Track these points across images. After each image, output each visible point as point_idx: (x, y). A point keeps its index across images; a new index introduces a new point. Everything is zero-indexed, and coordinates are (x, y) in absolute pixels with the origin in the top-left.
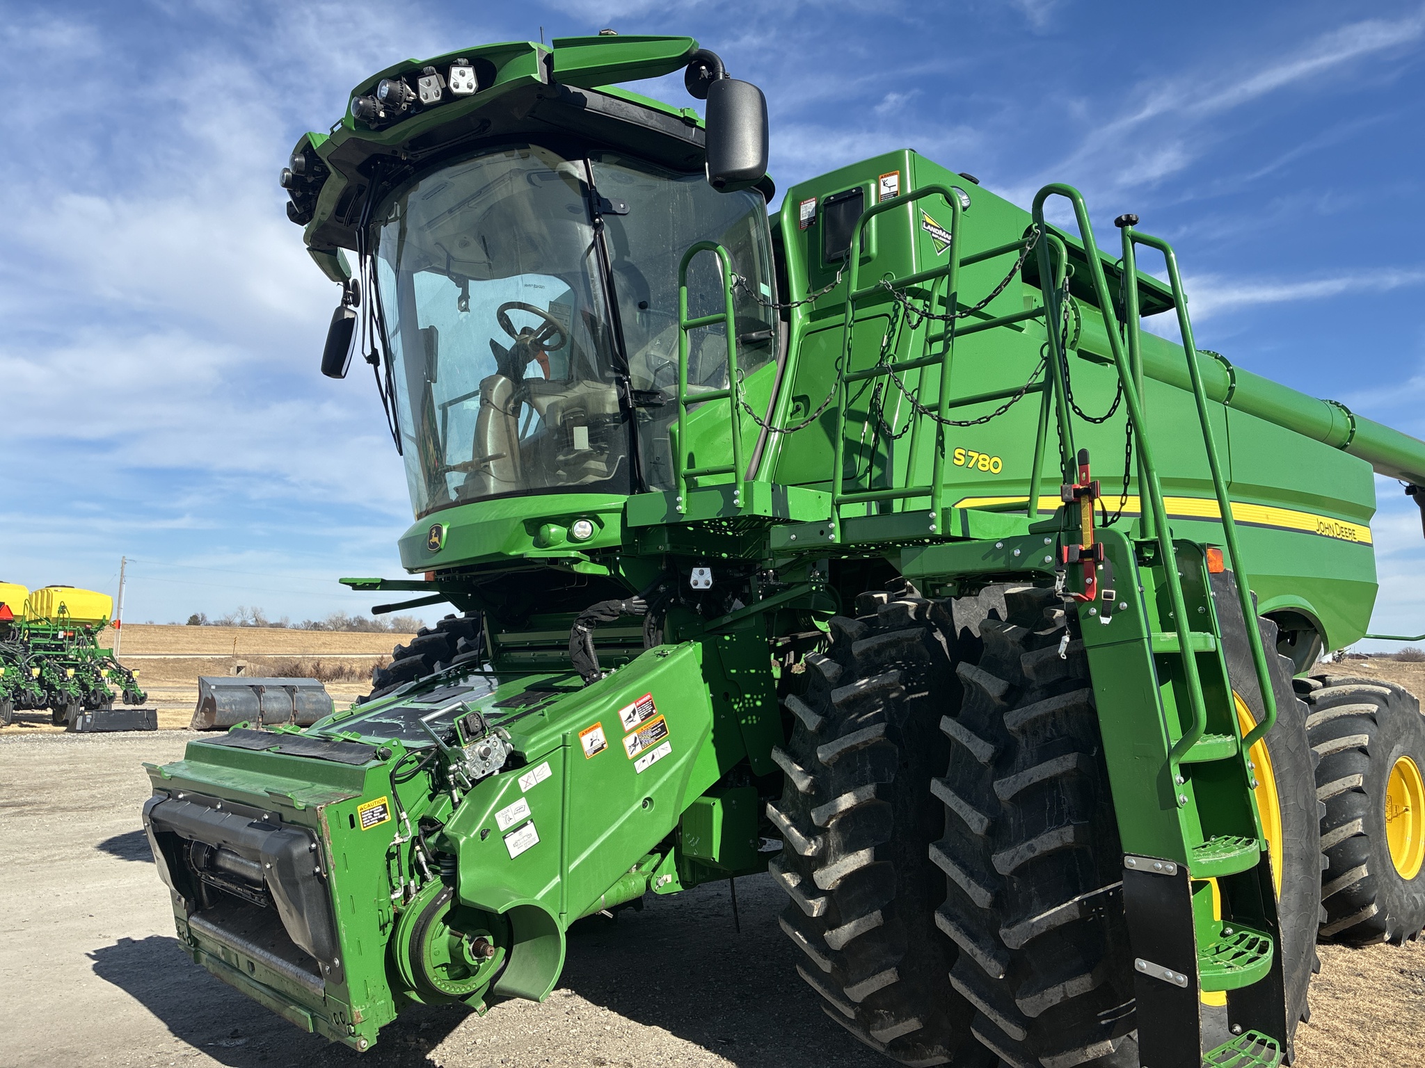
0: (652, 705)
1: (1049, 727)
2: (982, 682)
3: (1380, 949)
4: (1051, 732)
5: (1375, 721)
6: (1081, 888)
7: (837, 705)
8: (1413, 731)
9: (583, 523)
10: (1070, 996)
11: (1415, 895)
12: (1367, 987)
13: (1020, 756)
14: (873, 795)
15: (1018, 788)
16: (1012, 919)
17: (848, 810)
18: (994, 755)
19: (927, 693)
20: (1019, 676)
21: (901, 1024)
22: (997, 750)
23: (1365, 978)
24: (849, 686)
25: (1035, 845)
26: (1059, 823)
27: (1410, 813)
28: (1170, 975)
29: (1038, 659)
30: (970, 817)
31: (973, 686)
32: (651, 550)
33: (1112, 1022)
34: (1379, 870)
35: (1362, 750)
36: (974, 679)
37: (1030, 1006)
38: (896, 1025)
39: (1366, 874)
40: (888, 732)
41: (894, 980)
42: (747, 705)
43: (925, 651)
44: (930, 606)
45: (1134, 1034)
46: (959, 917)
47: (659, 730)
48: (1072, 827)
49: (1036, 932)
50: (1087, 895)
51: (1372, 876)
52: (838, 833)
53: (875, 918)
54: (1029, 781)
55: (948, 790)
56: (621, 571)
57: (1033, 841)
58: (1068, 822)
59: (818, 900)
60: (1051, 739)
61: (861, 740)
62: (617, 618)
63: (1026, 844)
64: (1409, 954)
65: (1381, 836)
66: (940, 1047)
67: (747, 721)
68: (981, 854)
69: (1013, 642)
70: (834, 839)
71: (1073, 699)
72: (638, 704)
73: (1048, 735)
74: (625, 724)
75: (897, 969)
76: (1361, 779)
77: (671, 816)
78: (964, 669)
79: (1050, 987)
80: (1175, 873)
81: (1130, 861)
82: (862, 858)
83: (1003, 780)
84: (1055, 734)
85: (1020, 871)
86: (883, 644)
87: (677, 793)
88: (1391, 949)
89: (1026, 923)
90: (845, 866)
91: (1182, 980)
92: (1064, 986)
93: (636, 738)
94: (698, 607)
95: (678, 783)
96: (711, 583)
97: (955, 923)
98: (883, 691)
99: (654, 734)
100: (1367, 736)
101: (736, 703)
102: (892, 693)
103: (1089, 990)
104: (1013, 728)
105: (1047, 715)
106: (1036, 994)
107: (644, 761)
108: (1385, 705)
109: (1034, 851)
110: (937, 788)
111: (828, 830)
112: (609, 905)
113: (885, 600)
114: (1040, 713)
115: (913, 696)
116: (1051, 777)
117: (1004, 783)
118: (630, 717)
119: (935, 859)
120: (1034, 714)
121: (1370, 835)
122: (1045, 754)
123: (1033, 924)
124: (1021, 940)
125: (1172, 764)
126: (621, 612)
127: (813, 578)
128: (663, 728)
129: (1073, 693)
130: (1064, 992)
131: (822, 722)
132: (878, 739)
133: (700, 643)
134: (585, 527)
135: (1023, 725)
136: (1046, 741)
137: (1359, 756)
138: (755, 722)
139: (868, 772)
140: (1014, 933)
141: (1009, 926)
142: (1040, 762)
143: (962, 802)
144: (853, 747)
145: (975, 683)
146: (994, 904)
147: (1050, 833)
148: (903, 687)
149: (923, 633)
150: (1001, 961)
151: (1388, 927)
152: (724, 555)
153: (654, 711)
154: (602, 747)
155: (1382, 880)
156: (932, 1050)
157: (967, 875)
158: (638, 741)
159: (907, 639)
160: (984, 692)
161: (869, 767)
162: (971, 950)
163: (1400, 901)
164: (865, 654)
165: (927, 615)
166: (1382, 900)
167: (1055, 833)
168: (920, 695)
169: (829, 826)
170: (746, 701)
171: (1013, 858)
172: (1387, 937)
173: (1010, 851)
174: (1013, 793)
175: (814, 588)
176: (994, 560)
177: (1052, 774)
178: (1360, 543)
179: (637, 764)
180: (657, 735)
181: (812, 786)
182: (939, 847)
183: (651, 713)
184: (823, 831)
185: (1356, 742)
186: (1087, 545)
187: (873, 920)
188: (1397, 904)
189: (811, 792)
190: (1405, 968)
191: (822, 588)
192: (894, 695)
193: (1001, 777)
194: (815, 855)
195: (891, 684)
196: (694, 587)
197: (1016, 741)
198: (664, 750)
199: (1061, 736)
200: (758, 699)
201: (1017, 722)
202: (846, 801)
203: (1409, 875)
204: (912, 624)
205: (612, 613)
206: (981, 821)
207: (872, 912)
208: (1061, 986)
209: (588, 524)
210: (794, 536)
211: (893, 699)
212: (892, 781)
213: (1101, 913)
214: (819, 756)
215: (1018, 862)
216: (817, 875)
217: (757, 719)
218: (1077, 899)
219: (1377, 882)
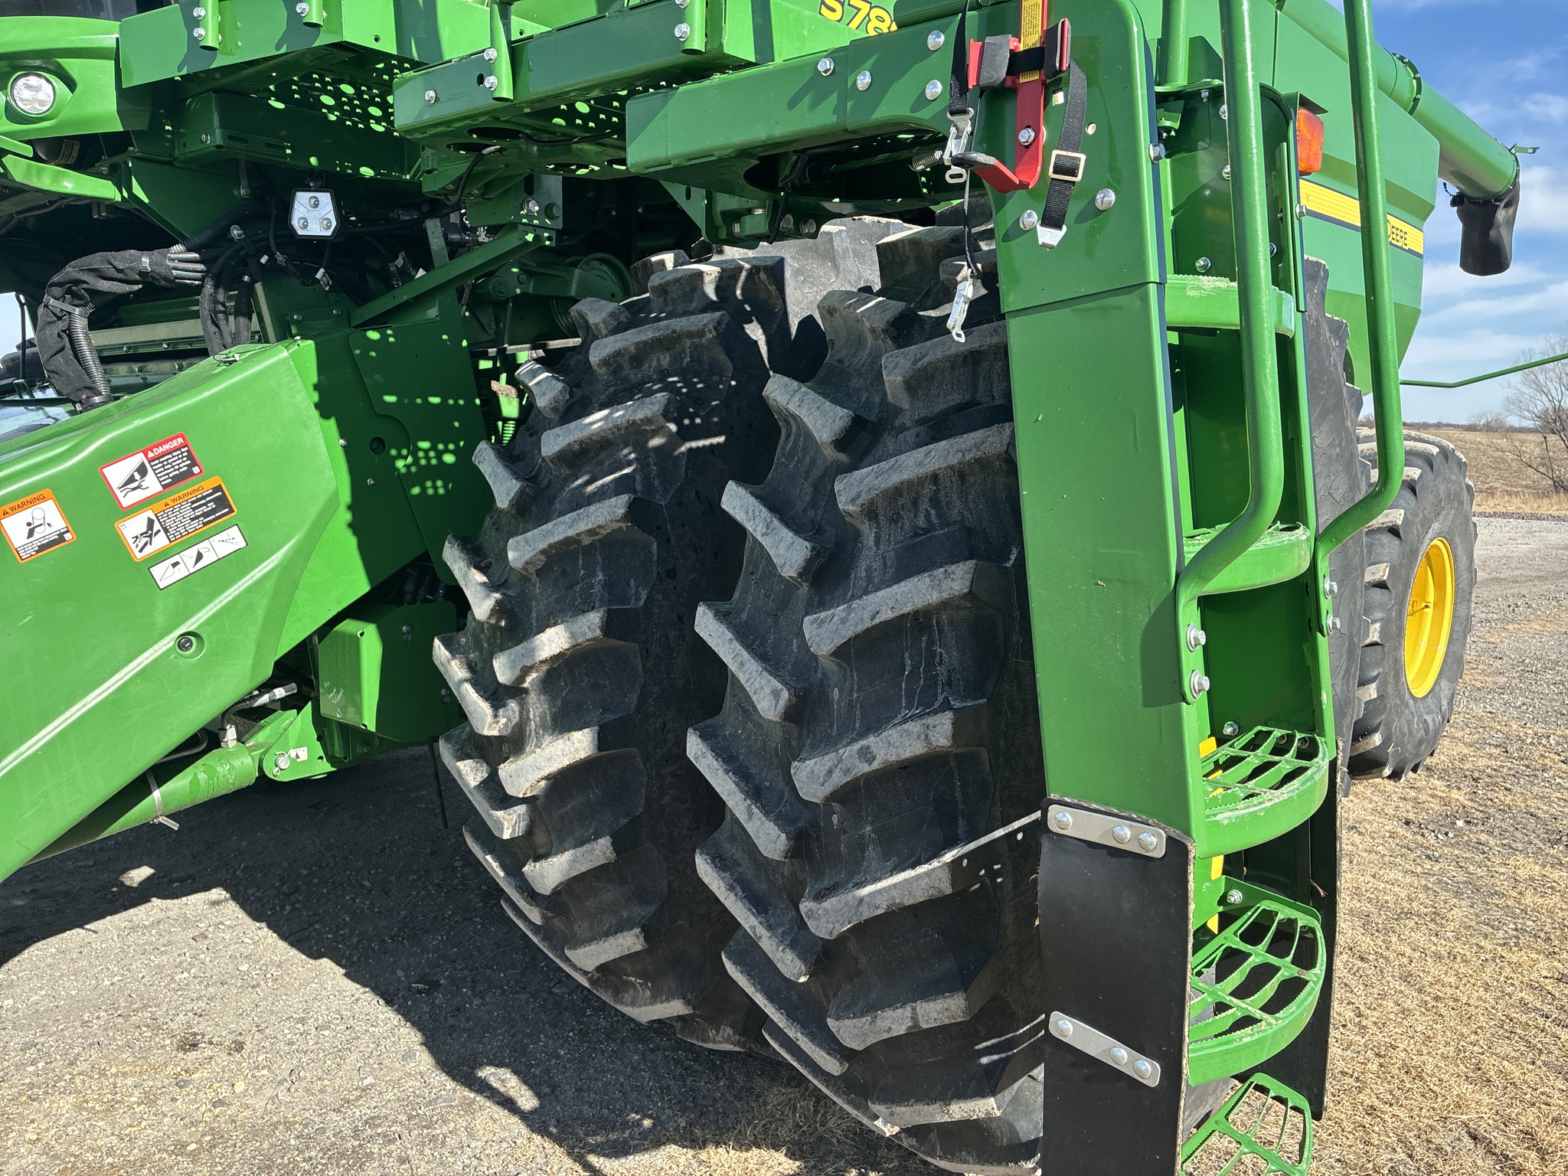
0: (190, 456)
1: (925, 505)
2: (803, 414)
3: (1375, 786)
4: (927, 516)
5: (1414, 491)
6: (960, 831)
7: (552, 460)
8: (1456, 504)
9: (33, 80)
10: (925, 1026)
11: (1426, 717)
12: (1366, 851)
13: (863, 566)
14: (598, 633)
15: (849, 631)
16: (827, 882)
17: (554, 658)
18: (809, 562)
19: (721, 439)
20: (877, 400)
21: (659, 1005)
22: (816, 553)
23: (1360, 833)
24: (572, 425)
25: (874, 749)
26: (927, 706)
27: (1430, 611)
28: (1120, 1055)
29: (915, 362)
30: (757, 685)
31: (793, 422)
32: (192, 148)
33: (1001, 1059)
34: (1390, 690)
35: (1394, 531)
36: (792, 408)
37: (853, 1032)
38: (652, 1004)
39: (1374, 695)
40: (634, 512)
41: (639, 948)
42: (423, 462)
43: (723, 357)
44: (744, 274)
45: (1040, 1073)
46: (737, 863)
47: (212, 505)
48: (949, 715)
49: (867, 914)
50: (972, 846)
51: (1381, 697)
52: (542, 697)
53: (601, 850)
54: (872, 619)
55: (723, 628)
56: (137, 190)
57: (871, 740)
58: (946, 700)
59: (511, 810)
60: (926, 531)
61: (583, 527)
62: (136, 287)
63: (857, 746)
64: (1413, 793)
65: (1400, 644)
66: (729, 1030)
67: (424, 489)
68: (777, 756)
69: (873, 330)
70: (538, 707)
71: (977, 447)
72: (151, 455)
73: (921, 522)
74: (120, 495)
75: (643, 930)
76: (1387, 570)
77: (250, 662)
78: (779, 390)
79: (889, 1006)
80: (1159, 853)
81: (1059, 816)
82: (578, 745)
83: (823, 615)
84: (934, 520)
85: (848, 795)
86: (645, 343)
87: (260, 620)
88: (1390, 785)
89: (849, 896)
90: (549, 759)
91: (1148, 1071)
92: (914, 1009)
93: (151, 522)
94: (319, 275)
95: (262, 604)
96: (334, 224)
97: (728, 875)
98: (635, 434)
99: (199, 512)
100: (1402, 512)
101: (400, 456)
102: (653, 437)
103: (959, 1020)
104: (851, 508)
105: (921, 481)
106: (862, 1015)
107: (175, 565)
108: (1428, 469)
109: (870, 761)
110: (707, 625)
111: (526, 691)
112: (174, 807)
113: (670, 265)
114: (906, 475)
115: (694, 444)
116: (916, 612)
117: (823, 622)
118: (132, 479)
119: (696, 758)
120: (895, 479)
121: (1387, 645)
122: (908, 565)
123: (861, 900)
124: (837, 925)
125: (1183, 600)
126: (142, 274)
127: (526, 216)
128: (222, 502)
129: (979, 434)
130: (914, 1019)
131: (521, 493)
132: (616, 526)
133: (311, 343)
134: (37, 89)
135: (871, 502)
136: (916, 535)
137: (1387, 539)
138: (441, 491)
139: (598, 588)
140: (825, 910)
141: (820, 897)
142: (897, 579)
143: (745, 653)
144: (568, 541)
145: (795, 417)
146: (793, 853)
147: (906, 726)
148: (673, 427)
149: (719, 322)
150: (802, 956)
151: (1391, 760)
152: (367, 172)
153: (196, 470)
154: (61, 539)
155: (1392, 701)
156: (718, 1031)
157: (747, 794)
158: (157, 526)
159: (690, 335)
160: (808, 435)
161: (600, 576)
162: (753, 928)
163: (1409, 727)
164: (612, 362)
165: (738, 292)
166: (1388, 726)
167: (914, 727)
168: (707, 442)
169: (526, 685)
170: (421, 454)
171: (830, 772)
172: (1387, 771)
173: (827, 758)
174: (839, 641)
175: (530, 237)
176: (815, 104)
177: (919, 605)
178: (1410, 251)
179: (157, 571)
180: (205, 515)
181: (499, 610)
182: (704, 737)
183: (188, 474)
184: (515, 691)
185: (1387, 520)
186: (1030, 38)
187: (597, 852)
188: (1406, 730)
189: (498, 621)
190: (1411, 816)
191: (549, 239)
192: (656, 442)
193: (822, 606)
194: (505, 733)
195: (648, 421)
196: (300, 232)
197: (857, 535)
198: (227, 542)
199: (948, 525)
200: (447, 451)
201: (859, 496)
202: (552, 641)
203: (1420, 692)
204: (709, 306)
205: (120, 276)
206: (776, 694)
207: (596, 839)
208: (909, 1008)
209: (43, 82)
210: (432, 94)
211: (656, 449)
212: (641, 603)
213: (998, 873)
214: (511, 555)
215: (839, 779)
216: (505, 770)
217: (445, 486)
218: (949, 857)
219: (1385, 705)
